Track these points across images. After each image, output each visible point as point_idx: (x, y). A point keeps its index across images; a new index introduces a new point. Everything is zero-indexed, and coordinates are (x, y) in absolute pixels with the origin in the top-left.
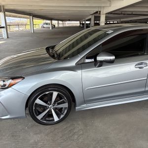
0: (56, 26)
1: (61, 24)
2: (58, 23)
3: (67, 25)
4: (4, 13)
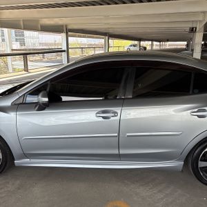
0: (148, 48)
1: (156, 46)
2: (152, 45)
3: (168, 47)
4: (67, 33)
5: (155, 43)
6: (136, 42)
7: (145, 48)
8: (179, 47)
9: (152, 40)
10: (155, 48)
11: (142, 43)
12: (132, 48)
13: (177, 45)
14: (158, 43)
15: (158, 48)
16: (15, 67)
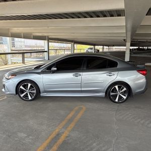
0: (101, 50)
2: (103, 48)
5: (105, 47)
6: (92, 47)
7: (98, 51)
8: (122, 50)
9: (103, 45)
10: (105, 50)
11: (96, 47)
12: (90, 51)
13: (120, 49)
14: (107, 47)
15: (107, 50)
16: (13, 61)
